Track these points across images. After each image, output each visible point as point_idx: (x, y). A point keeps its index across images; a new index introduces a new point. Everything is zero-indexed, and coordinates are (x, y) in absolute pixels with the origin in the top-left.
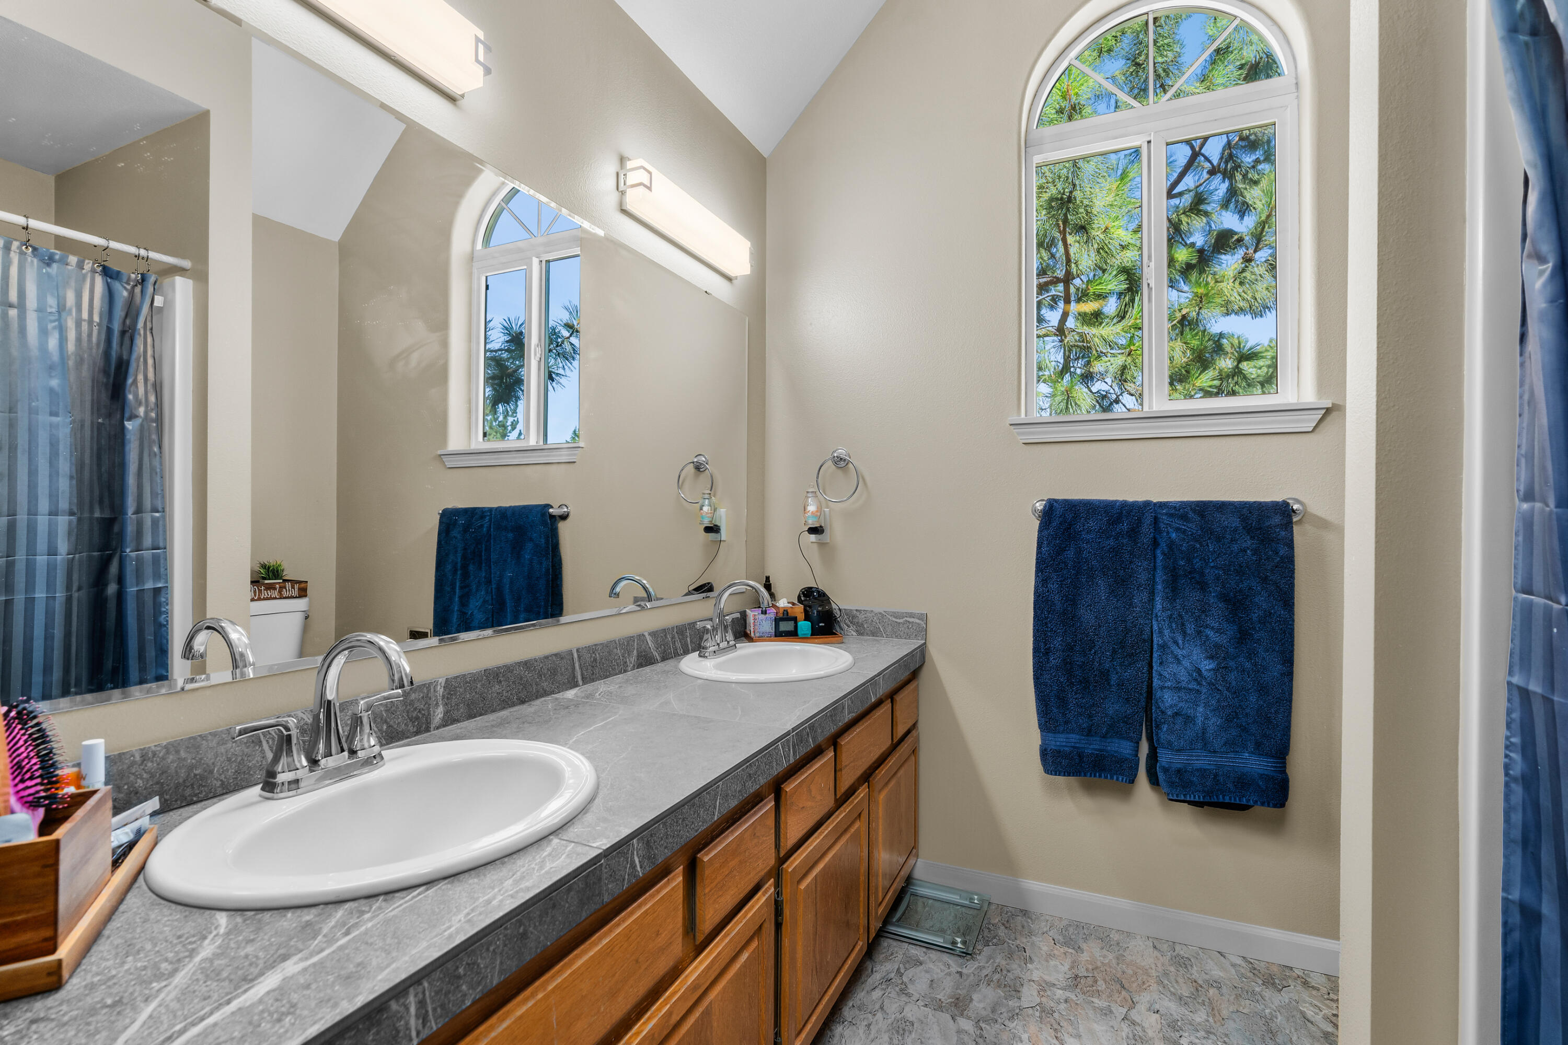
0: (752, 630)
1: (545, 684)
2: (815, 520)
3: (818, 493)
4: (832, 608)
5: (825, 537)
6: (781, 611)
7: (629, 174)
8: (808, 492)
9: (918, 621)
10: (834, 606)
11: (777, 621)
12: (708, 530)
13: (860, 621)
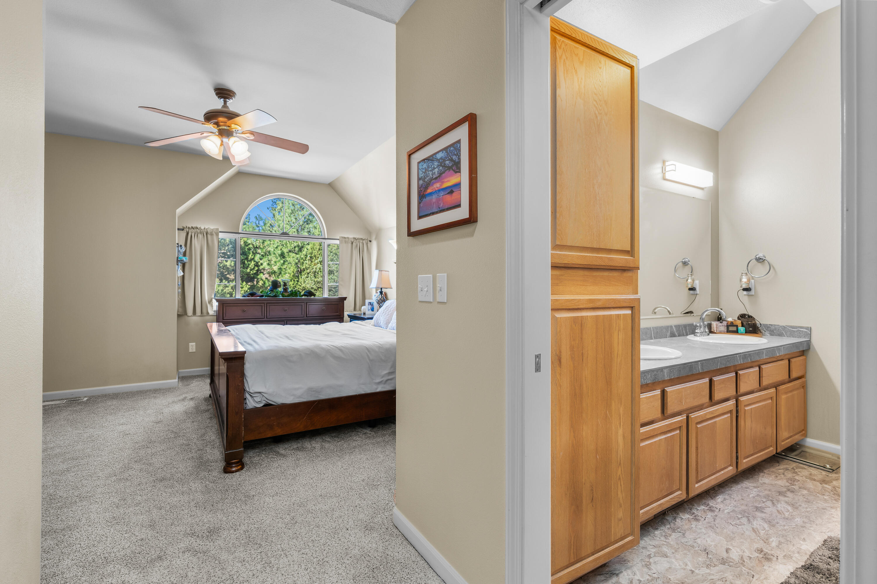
0: (715, 330)
1: (644, 337)
2: (747, 285)
3: (748, 273)
4: (756, 322)
5: (752, 292)
6: (730, 322)
7: (666, 167)
8: (742, 273)
9: (805, 330)
10: (757, 322)
11: (728, 326)
12: (690, 289)
13: (772, 329)
